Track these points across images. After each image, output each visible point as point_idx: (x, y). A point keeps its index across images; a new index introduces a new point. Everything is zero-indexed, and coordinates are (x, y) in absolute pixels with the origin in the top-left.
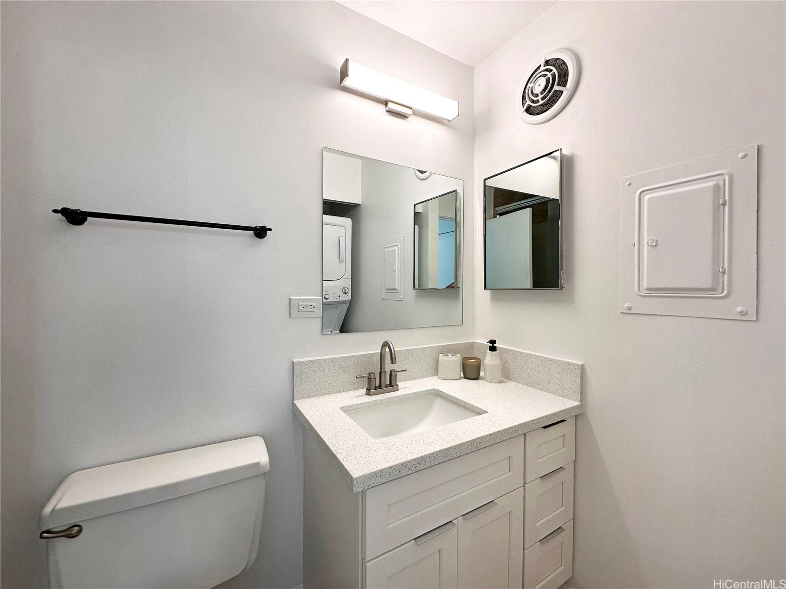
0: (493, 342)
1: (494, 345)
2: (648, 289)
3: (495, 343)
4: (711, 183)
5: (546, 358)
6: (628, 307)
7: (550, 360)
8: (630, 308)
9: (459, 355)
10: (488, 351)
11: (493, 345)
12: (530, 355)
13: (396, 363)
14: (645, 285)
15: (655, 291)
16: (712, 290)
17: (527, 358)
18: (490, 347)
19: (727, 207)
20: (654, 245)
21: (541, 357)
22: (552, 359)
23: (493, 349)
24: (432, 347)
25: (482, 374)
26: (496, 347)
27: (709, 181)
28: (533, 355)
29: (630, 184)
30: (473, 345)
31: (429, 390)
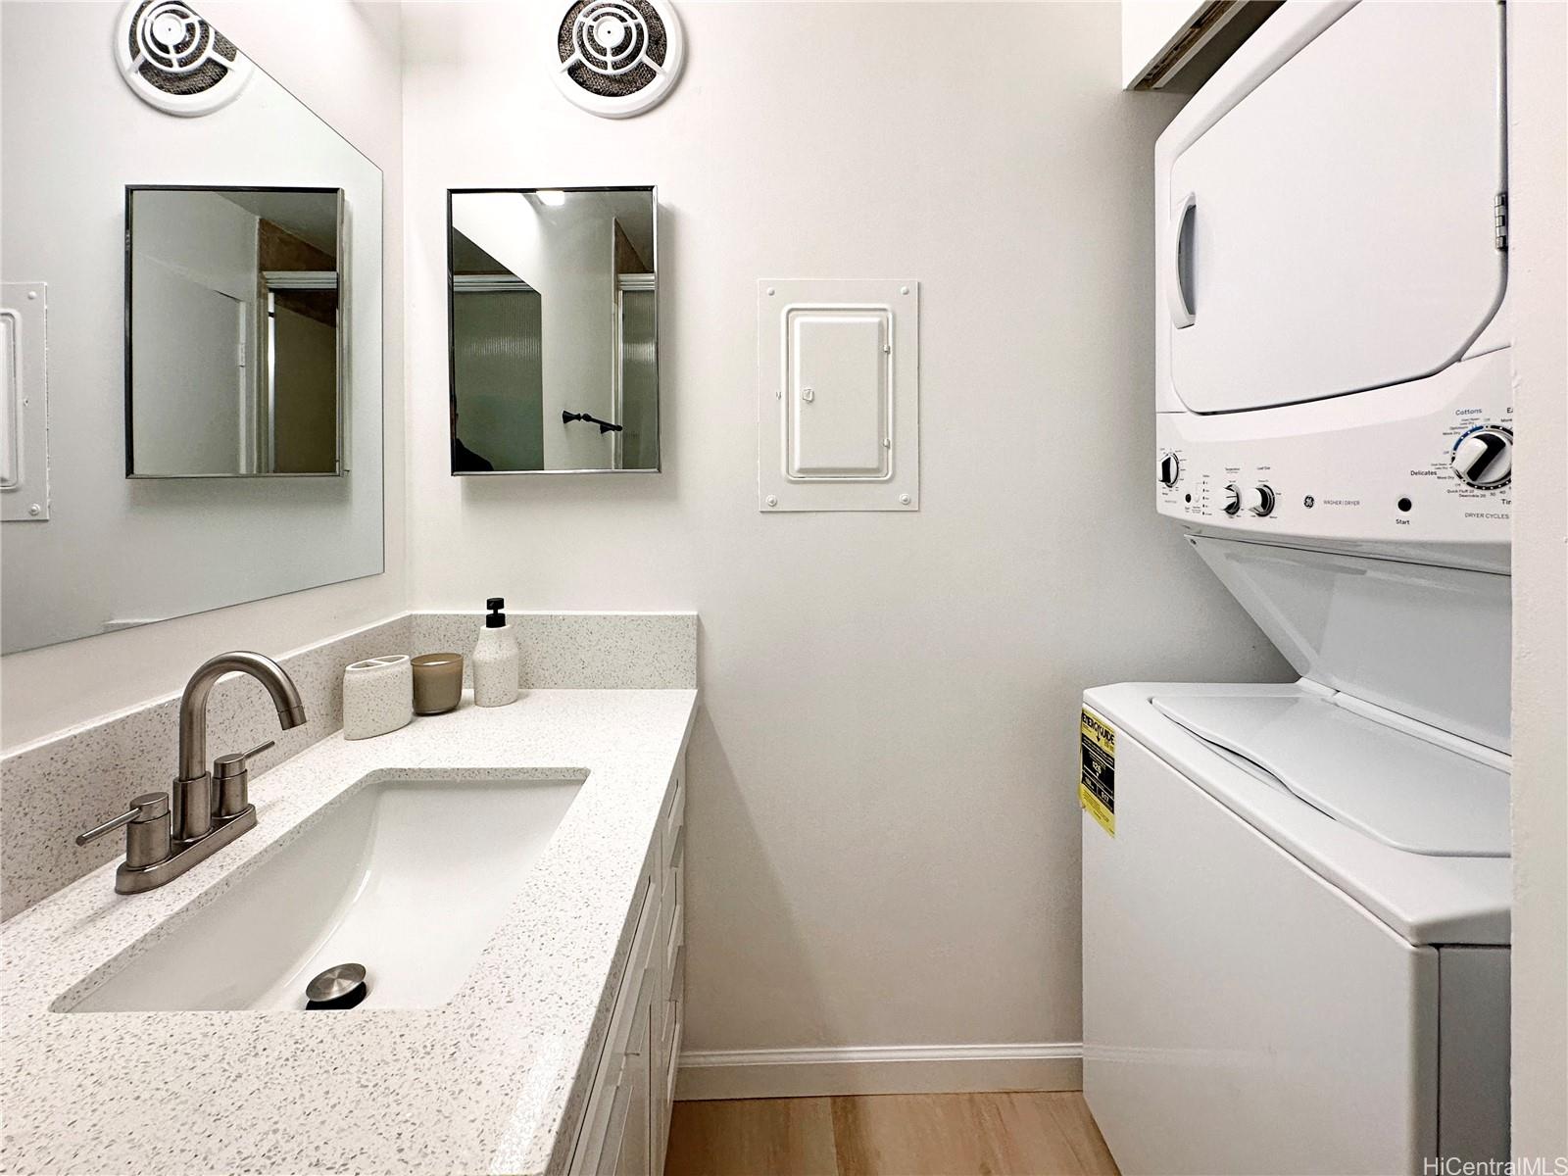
0: (496, 604)
1: (500, 611)
2: (801, 471)
3: (502, 607)
4: (874, 319)
5: (625, 618)
6: (772, 502)
7: (633, 619)
8: (774, 504)
9: (407, 657)
10: (484, 627)
11: (496, 612)
12: (585, 618)
13: (304, 721)
14: (797, 465)
15: (810, 474)
16: (877, 471)
17: (577, 626)
18: (488, 617)
19: (890, 356)
20: (810, 399)
21: (611, 617)
22: (640, 617)
23: (496, 621)
24: (316, 651)
25: (467, 693)
26: (503, 615)
27: (872, 316)
28: (591, 617)
29: (772, 294)
30: (410, 623)
31: (361, 781)
